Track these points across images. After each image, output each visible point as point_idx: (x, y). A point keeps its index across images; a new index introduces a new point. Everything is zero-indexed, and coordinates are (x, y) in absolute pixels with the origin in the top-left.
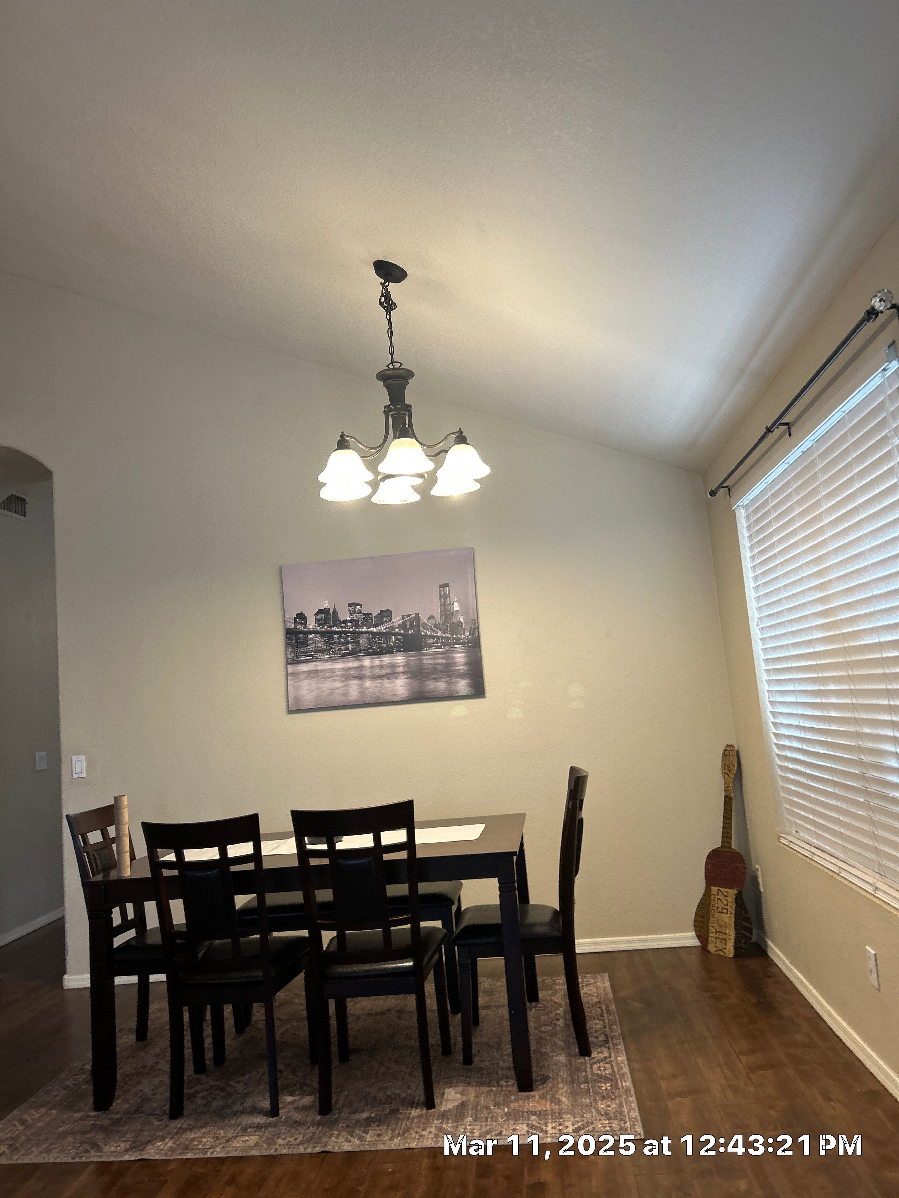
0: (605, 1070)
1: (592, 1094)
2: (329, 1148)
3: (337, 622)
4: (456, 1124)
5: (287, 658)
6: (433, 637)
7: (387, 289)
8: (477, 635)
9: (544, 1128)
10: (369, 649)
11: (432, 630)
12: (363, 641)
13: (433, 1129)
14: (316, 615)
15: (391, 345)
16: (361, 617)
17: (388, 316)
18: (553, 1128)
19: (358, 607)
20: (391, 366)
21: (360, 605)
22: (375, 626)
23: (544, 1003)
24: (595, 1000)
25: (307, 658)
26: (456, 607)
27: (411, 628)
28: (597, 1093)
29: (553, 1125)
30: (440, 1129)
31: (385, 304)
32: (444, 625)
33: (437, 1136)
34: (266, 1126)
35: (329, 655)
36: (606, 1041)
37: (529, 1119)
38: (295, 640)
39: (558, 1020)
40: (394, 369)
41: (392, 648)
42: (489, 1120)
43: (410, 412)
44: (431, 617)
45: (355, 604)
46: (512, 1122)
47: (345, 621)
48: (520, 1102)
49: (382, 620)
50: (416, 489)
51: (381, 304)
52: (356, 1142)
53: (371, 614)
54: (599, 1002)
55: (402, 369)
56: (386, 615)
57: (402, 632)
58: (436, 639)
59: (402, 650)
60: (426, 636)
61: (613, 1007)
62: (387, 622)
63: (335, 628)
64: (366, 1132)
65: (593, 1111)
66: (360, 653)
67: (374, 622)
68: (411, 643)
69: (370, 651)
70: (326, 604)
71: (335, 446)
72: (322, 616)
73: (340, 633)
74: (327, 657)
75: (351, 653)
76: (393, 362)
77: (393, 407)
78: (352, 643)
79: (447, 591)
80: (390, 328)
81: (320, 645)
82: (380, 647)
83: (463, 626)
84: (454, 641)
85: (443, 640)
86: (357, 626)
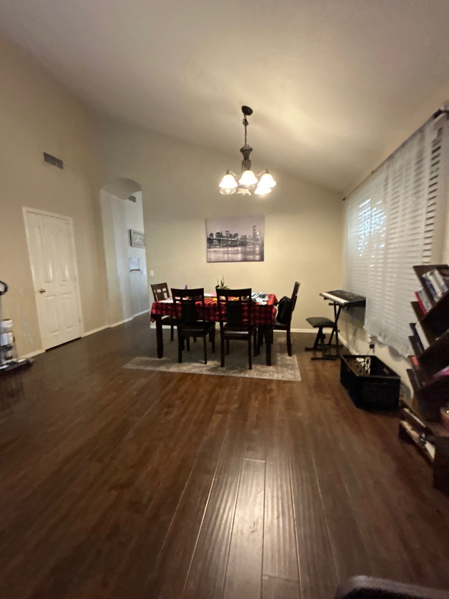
1: (286, 368)
3: (222, 236)
5: (207, 247)
6: (250, 242)
7: (246, 118)
8: (263, 243)
9: (273, 375)
11: (250, 240)
12: (229, 243)
14: (216, 234)
15: (246, 139)
16: (229, 236)
17: (245, 128)
19: (228, 232)
20: (245, 146)
21: (229, 232)
22: (233, 238)
25: (213, 247)
26: (258, 234)
27: (243, 239)
28: (288, 368)
29: (276, 375)
31: (245, 123)
32: (253, 239)
37: (270, 372)
38: (210, 241)
41: (238, 245)
42: (259, 372)
43: (250, 163)
44: (250, 236)
45: (227, 231)
47: (224, 236)
48: (267, 368)
51: (243, 123)
53: (232, 235)
55: (249, 148)
56: (236, 235)
57: (241, 240)
59: (240, 246)
60: (248, 242)
62: (236, 237)
63: (221, 238)
65: (287, 372)
66: (228, 246)
67: (233, 237)
68: (243, 243)
69: (231, 246)
70: (219, 231)
71: (226, 173)
72: (218, 234)
73: (223, 240)
74: (219, 247)
75: (226, 246)
76: (246, 145)
77: (245, 161)
78: (226, 243)
79: (255, 228)
80: (246, 132)
81: (217, 243)
82: (234, 244)
83: (259, 239)
84: (256, 244)
85: (253, 244)
86: (228, 238)
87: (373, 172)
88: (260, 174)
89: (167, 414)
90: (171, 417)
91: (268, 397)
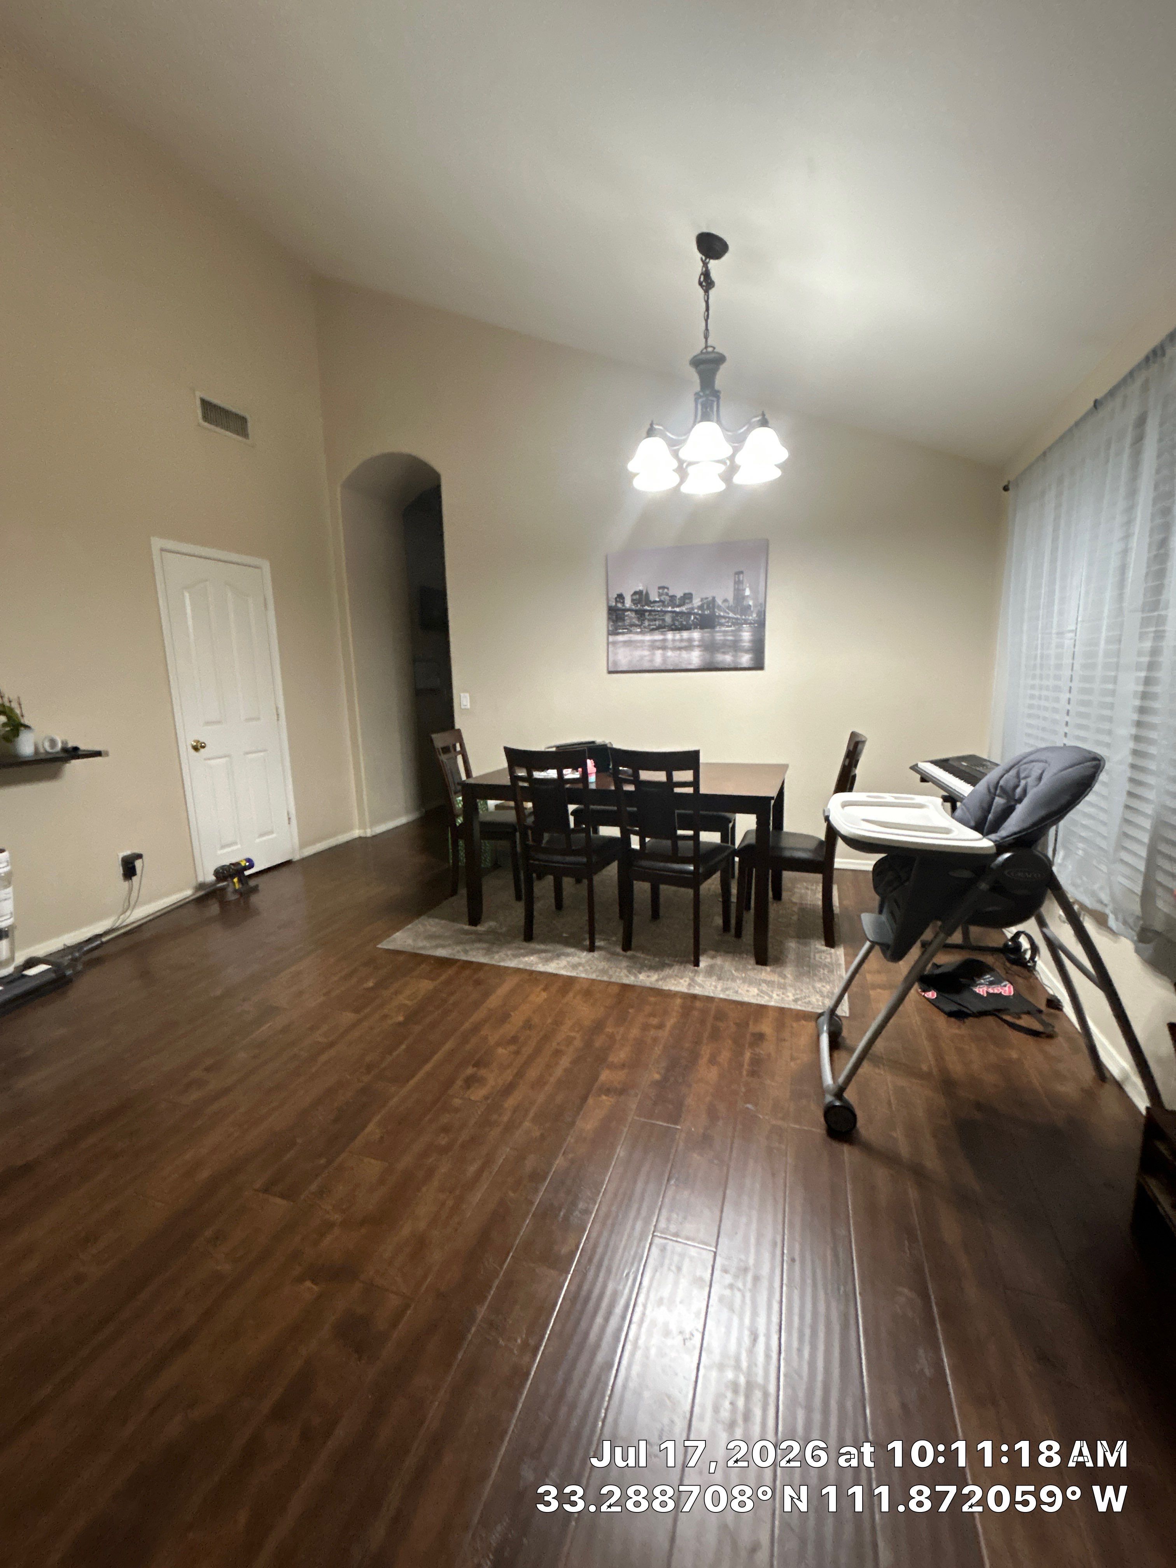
0: (826, 958)
1: (811, 974)
2: (613, 980)
3: (649, 603)
4: (705, 979)
5: (608, 631)
6: (724, 617)
7: (707, 268)
8: (763, 617)
9: (771, 993)
10: (672, 625)
11: (725, 612)
12: (668, 619)
13: (687, 979)
14: (632, 595)
15: (707, 329)
16: (667, 598)
17: (706, 298)
18: (777, 995)
19: (666, 590)
20: (704, 351)
21: (668, 589)
22: (679, 606)
25: (624, 630)
26: (747, 592)
27: (707, 610)
28: (815, 975)
29: (778, 993)
30: (692, 980)
31: (704, 284)
32: (735, 607)
33: (690, 985)
35: (641, 629)
37: (760, 985)
38: (615, 615)
39: (793, 915)
40: (707, 353)
41: (692, 625)
42: (730, 980)
43: (718, 398)
44: (725, 601)
45: (663, 588)
46: (746, 985)
47: (655, 602)
48: (755, 971)
49: (685, 601)
50: (721, 477)
51: (700, 284)
52: (632, 978)
53: (676, 597)
55: (715, 353)
56: (688, 597)
57: (700, 612)
58: (727, 620)
59: (699, 627)
60: (720, 617)
62: (688, 603)
64: (640, 973)
65: (810, 987)
66: (664, 627)
67: (677, 603)
68: (706, 622)
69: (673, 627)
70: (640, 588)
71: (644, 433)
72: (637, 596)
73: (650, 611)
74: (639, 630)
75: (658, 628)
76: (707, 347)
77: (701, 394)
78: (659, 619)
79: (741, 579)
80: (707, 309)
81: (634, 620)
82: (681, 624)
83: (752, 609)
84: (743, 621)
85: (734, 620)
86: (664, 606)
87: (1097, 404)
88: (745, 428)
89: (470, 1082)
90: (478, 1094)
91: (748, 1055)
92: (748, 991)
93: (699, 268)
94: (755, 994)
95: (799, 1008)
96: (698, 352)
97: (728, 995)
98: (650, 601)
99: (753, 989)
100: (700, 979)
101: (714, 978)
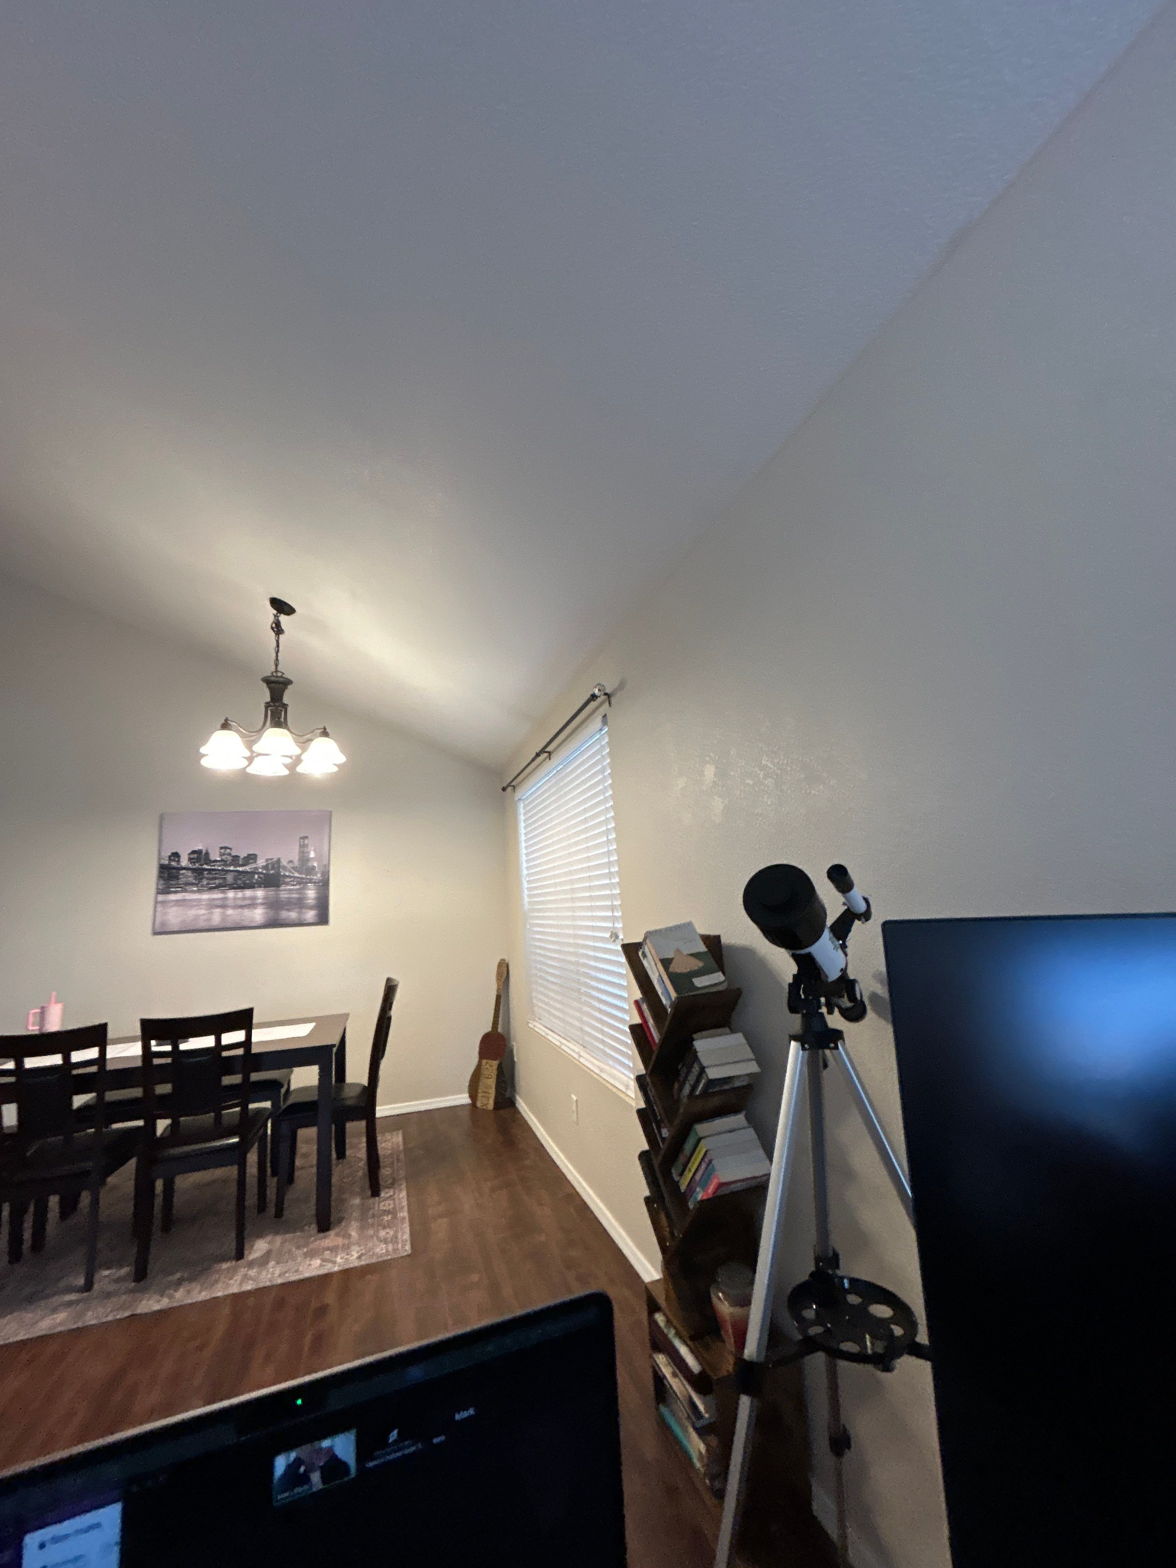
0: (389, 1205)
1: (376, 1226)
2: (139, 1311)
3: (208, 861)
4: (260, 1269)
5: (158, 889)
6: (289, 877)
7: (278, 620)
8: (327, 877)
9: (334, 1257)
10: (234, 884)
11: (290, 872)
12: (230, 878)
13: (239, 1277)
14: (189, 854)
15: (277, 659)
16: (230, 858)
17: (277, 638)
18: (342, 1258)
19: (228, 851)
20: (275, 674)
21: (230, 849)
22: (241, 866)
23: (350, 1159)
24: (389, 1152)
25: (177, 889)
26: (312, 855)
27: (272, 870)
28: (379, 1225)
29: (342, 1256)
30: (246, 1275)
31: (275, 629)
32: (300, 867)
33: (241, 1282)
34: (77, 1302)
35: (198, 887)
36: (393, 1184)
37: (323, 1253)
38: (168, 874)
39: (357, 1172)
40: (277, 677)
41: (255, 883)
42: (289, 1260)
43: (286, 709)
44: (291, 862)
45: (226, 848)
46: (308, 1259)
47: (216, 861)
48: (318, 1241)
49: (249, 861)
50: (286, 766)
51: (272, 628)
52: (166, 1300)
53: (239, 857)
54: (391, 1154)
55: (284, 678)
56: (251, 858)
57: (264, 872)
58: (292, 879)
59: (263, 886)
60: (285, 876)
61: (402, 1156)
62: (251, 863)
63: (205, 866)
64: (176, 1290)
65: (375, 1238)
66: (226, 887)
67: (241, 862)
68: (271, 881)
69: (235, 886)
70: (200, 847)
71: (219, 726)
72: (195, 856)
73: (210, 871)
74: (195, 889)
75: (217, 887)
76: (276, 671)
77: (272, 704)
78: (219, 879)
79: (306, 842)
80: (278, 646)
81: (189, 879)
82: (244, 883)
83: (317, 869)
84: (308, 881)
85: (299, 880)
86: (226, 865)
88: (307, 737)
91: (309, 1335)
92: (310, 1265)
93: (271, 619)
94: (318, 1264)
95: (363, 1263)
96: (269, 674)
97: (289, 1277)
98: (210, 860)
99: (315, 1261)
100: (252, 1273)
101: (272, 1263)
